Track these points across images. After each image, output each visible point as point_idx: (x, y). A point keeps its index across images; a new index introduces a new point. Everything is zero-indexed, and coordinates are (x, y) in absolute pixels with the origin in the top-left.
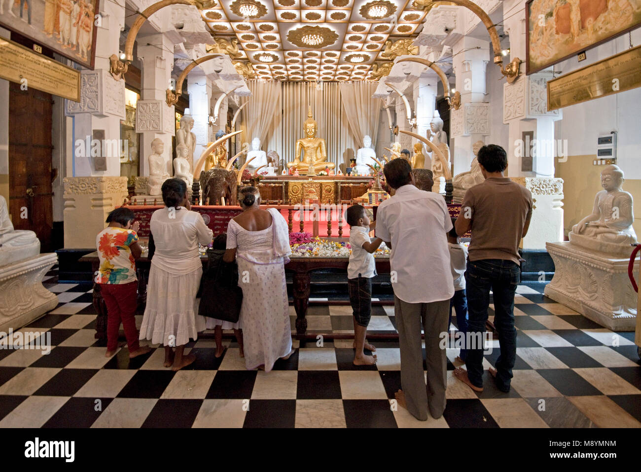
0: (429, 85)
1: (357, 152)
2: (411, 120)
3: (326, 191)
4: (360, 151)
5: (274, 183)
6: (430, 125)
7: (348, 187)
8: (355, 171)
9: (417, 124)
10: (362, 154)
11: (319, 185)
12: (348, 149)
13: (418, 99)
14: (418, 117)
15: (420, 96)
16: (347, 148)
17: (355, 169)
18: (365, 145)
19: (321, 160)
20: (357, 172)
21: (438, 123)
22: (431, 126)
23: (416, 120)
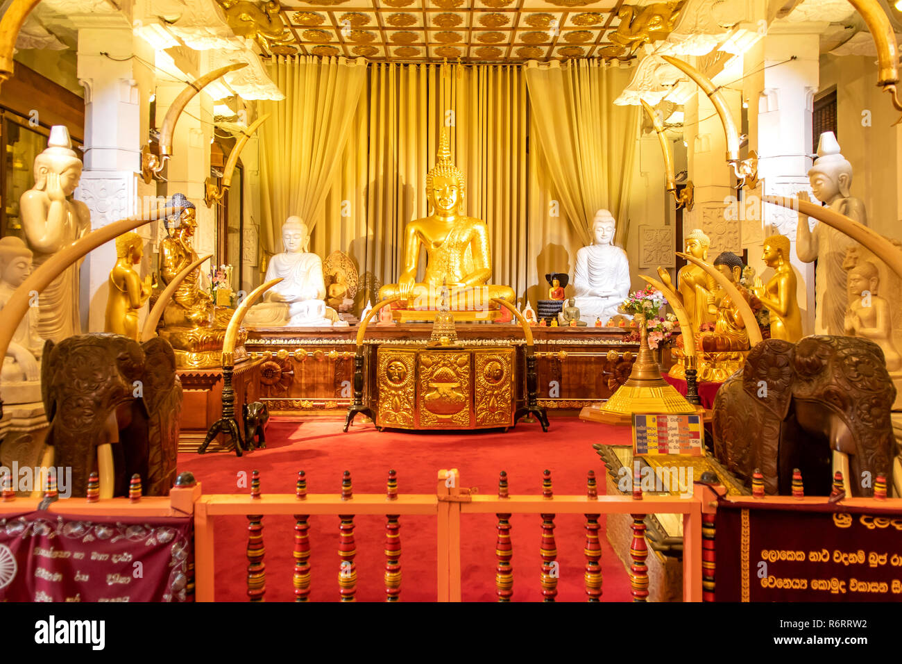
0: (793, 58)
1: (576, 259)
2: (740, 164)
3: (488, 376)
4: (584, 253)
5: (339, 348)
6: (808, 180)
7: (556, 360)
8: (572, 311)
9: (760, 177)
10: (589, 261)
11: (465, 358)
12: (552, 246)
13: (762, 99)
14: (761, 152)
15: (766, 92)
16: (548, 242)
17: (571, 305)
18: (598, 235)
19: (476, 278)
20: (577, 314)
21: (838, 172)
22: (814, 183)
23: (755, 165)
